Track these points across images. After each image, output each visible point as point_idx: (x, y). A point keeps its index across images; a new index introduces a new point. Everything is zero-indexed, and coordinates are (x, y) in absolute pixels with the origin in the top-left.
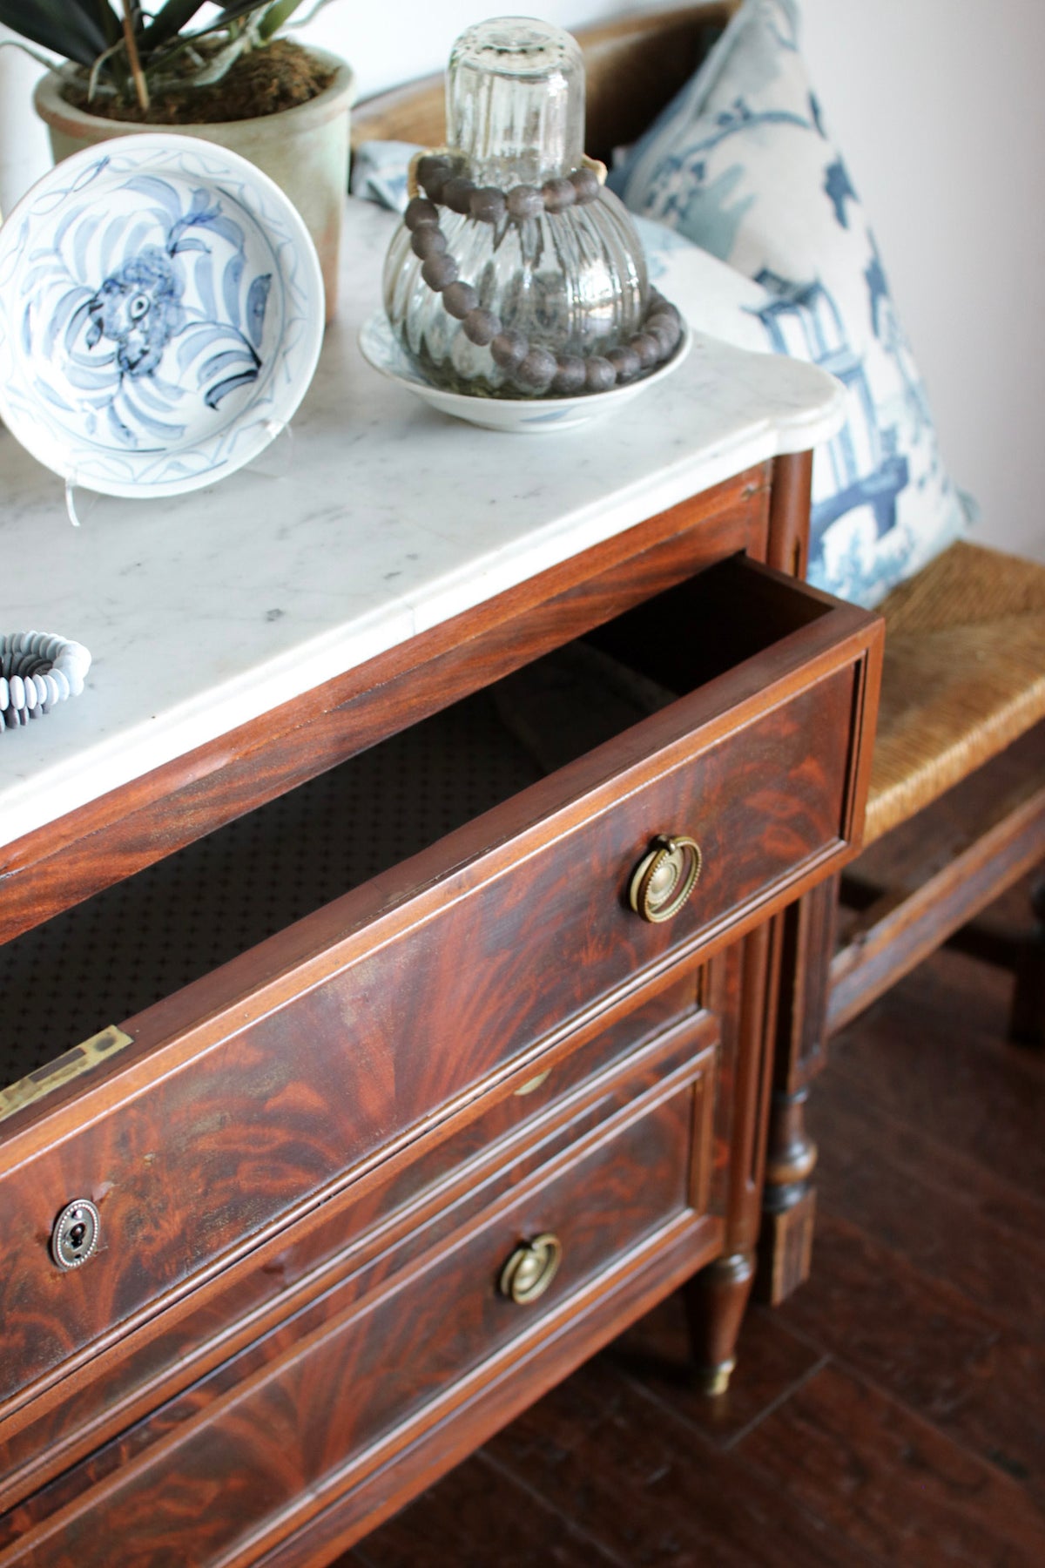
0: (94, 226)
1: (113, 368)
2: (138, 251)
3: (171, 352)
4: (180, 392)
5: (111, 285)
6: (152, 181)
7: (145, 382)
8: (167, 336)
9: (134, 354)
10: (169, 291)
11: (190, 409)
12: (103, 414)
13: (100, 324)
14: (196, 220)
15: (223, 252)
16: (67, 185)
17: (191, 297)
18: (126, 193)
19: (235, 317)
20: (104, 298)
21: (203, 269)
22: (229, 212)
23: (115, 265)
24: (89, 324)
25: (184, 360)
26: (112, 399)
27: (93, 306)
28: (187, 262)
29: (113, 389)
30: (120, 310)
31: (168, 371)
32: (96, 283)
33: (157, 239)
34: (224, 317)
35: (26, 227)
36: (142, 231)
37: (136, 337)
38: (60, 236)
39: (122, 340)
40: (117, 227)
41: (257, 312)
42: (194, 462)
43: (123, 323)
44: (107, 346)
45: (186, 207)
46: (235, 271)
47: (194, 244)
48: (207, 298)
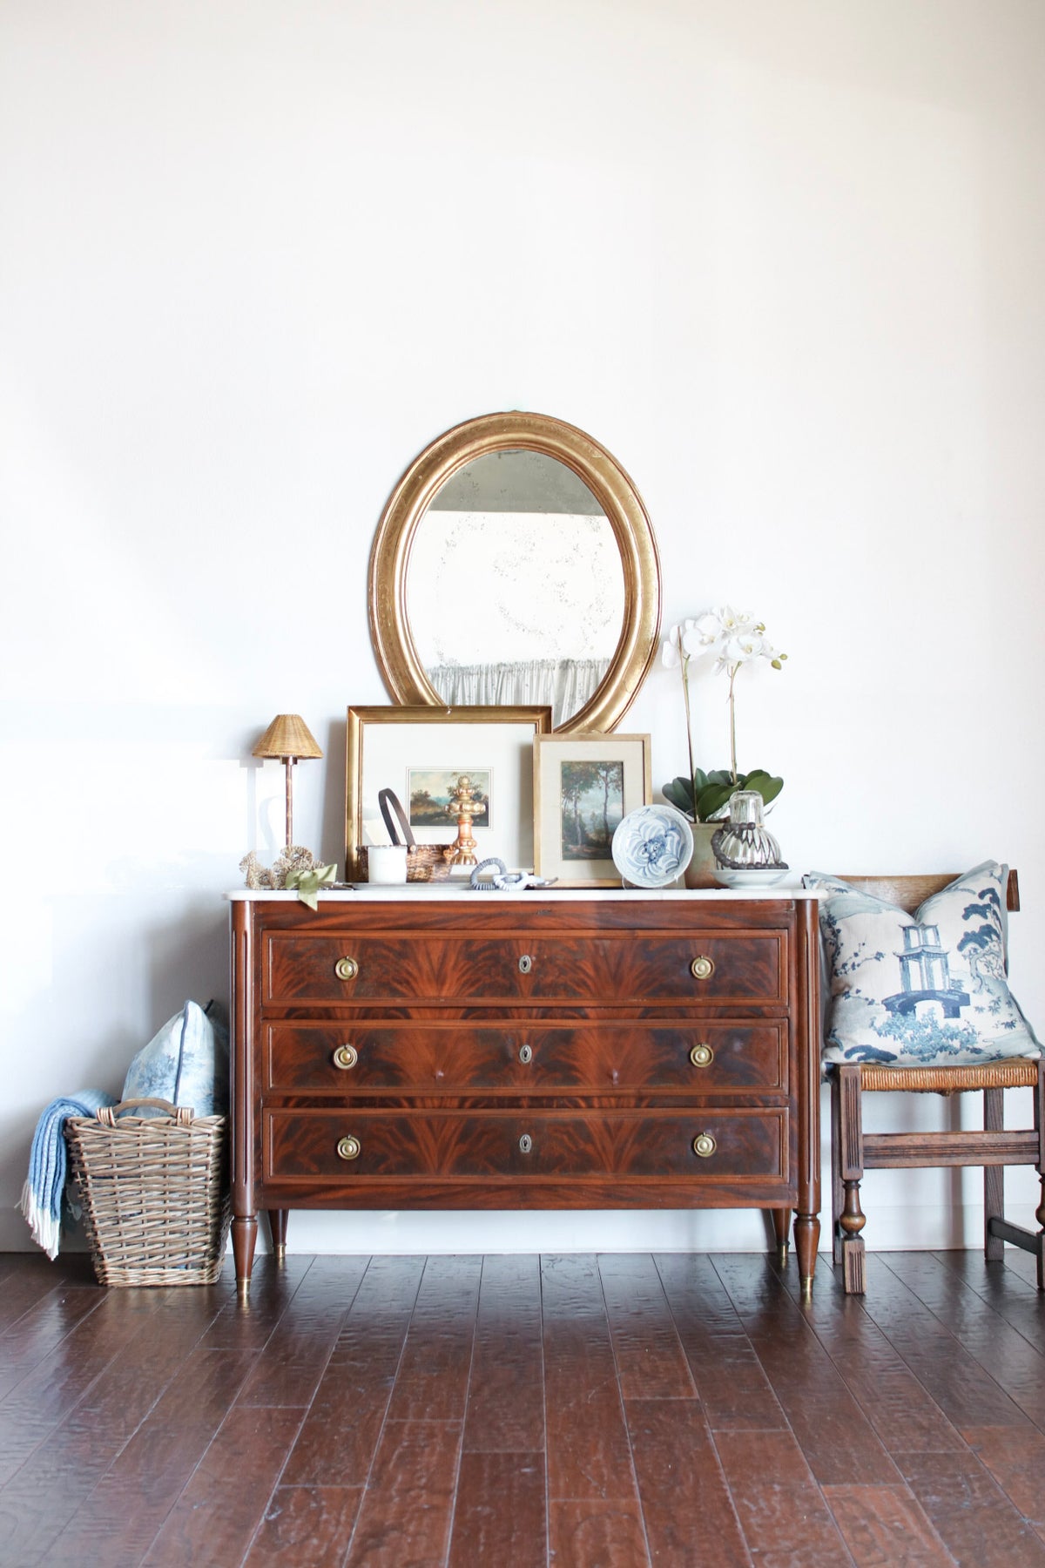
0: (648, 827)
1: (647, 860)
2: (658, 834)
3: (661, 859)
4: (661, 868)
5: (650, 841)
6: (661, 818)
7: (654, 865)
8: (661, 856)
9: (652, 858)
10: (663, 845)
11: (662, 872)
12: (642, 870)
13: (646, 850)
14: (672, 829)
15: (677, 838)
16: (640, 813)
17: (668, 847)
18: (658, 821)
19: (677, 853)
20: (649, 844)
21: (672, 841)
22: (678, 828)
23: (652, 837)
24: (643, 849)
25: (664, 862)
26: (644, 868)
27: (645, 845)
28: (669, 839)
29: (646, 865)
30: (652, 847)
31: (660, 863)
32: (647, 840)
33: (663, 833)
34: (675, 853)
35: (629, 821)
36: (659, 830)
37: (654, 854)
38: (640, 828)
39: (650, 854)
40: (654, 829)
41: (681, 852)
42: (656, 882)
43: (652, 851)
44: (647, 855)
45: (670, 826)
46: (679, 843)
47: (671, 835)
48: (672, 848)
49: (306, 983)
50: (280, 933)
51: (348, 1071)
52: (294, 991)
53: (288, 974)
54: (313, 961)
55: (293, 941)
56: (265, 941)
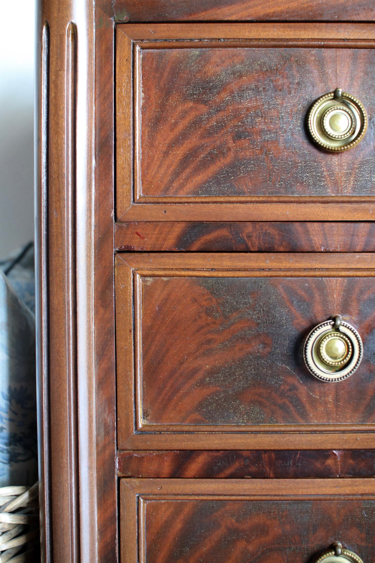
49: (229, 159)
50: (163, 31)
51: (339, 386)
52: (199, 178)
53: (184, 136)
54: (247, 104)
55: (196, 52)
56: (124, 51)
